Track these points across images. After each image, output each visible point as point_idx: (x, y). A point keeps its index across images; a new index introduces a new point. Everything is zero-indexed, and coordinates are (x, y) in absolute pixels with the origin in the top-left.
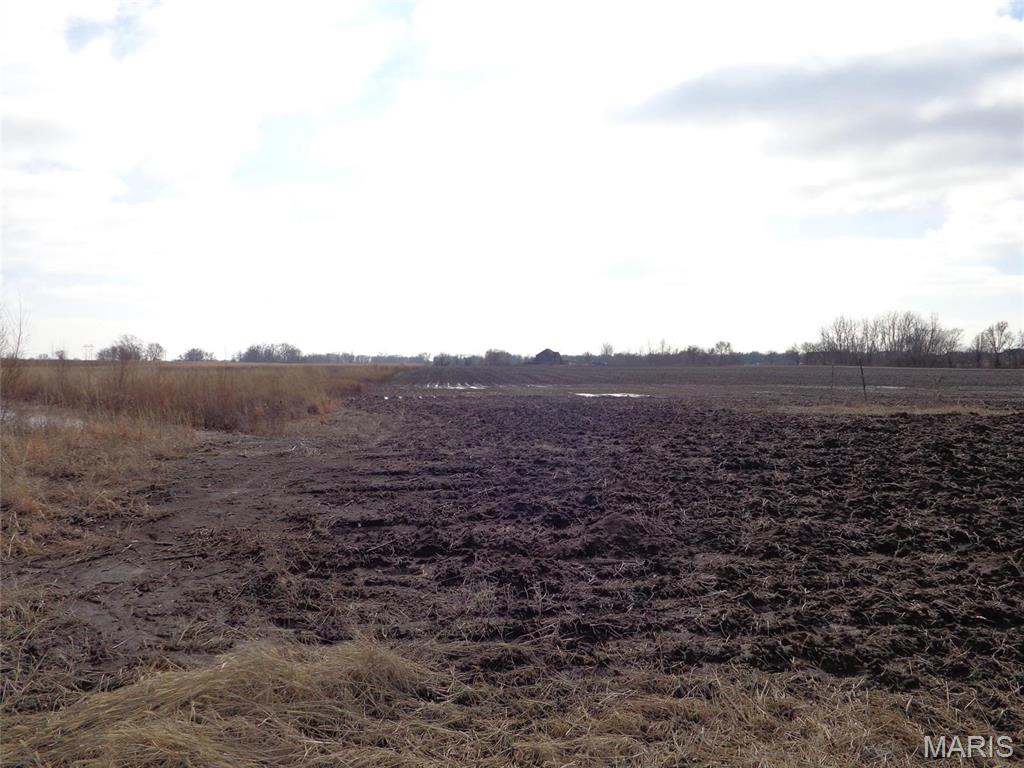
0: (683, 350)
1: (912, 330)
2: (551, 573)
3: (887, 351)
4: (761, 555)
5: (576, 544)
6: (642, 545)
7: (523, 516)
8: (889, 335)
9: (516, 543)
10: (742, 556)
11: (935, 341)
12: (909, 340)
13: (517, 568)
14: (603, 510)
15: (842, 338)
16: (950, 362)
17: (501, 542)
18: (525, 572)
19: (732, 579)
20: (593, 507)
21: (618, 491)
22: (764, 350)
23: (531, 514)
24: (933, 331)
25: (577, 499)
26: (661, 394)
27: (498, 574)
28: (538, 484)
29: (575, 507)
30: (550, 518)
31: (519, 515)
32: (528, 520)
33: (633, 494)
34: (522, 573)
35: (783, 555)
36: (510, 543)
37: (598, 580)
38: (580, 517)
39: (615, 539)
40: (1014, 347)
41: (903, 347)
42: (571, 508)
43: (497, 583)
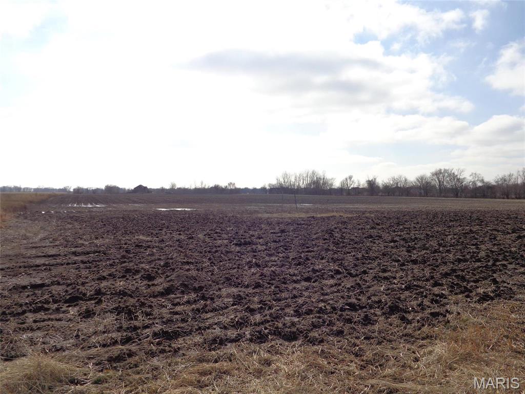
0: (212, 186)
1: (315, 178)
2: (147, 305)
3: (305, 188)
4: (253, 287)
5: (160, 289)
6: (195, 287)
7: (130, 276)
8: (305, 180)
9: (126, 291)
10: (244, 288)
11: (324, 183)
12: (314, 183)
13: (128, 304)
14: (174, 270)
15: (286, 181)
16: (330, 193)
17: (118, 291)
18: (132, 306)
19: (240, 300)
20: (169, 268)
21: (182, 259)
22: (251, 187)
23: (134, 274)
24: (324, 179)
25: (160, 265)
26: (201, 209)
27: (116, 308)
28: (138, 258)
29: (159, 269)
30: (145, 276)
31: (128, 275)
32: (133, 277)
33: (190, 260)
34: (130, 307)
35: (263, 286)
36: (123, 291)
37: (172, 307)
38: (161, 274)
39: (181, 284)
40: (355, 186)
41: (311, 186)
42: (156, 270)
43: (116, 313)
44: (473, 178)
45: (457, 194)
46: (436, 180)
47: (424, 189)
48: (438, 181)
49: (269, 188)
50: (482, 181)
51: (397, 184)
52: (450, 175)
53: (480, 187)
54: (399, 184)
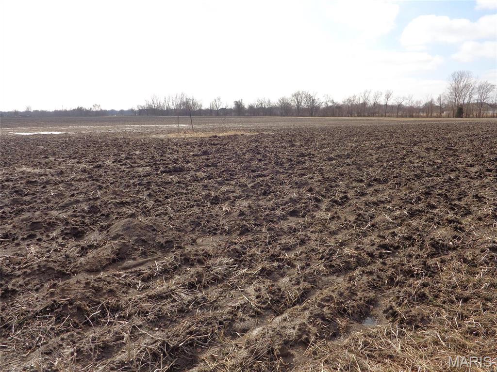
1: (185, 100)
2: (104, 291)
3: (175, 109)
4: (238, 232)
5: (106, 252)
6: (159, 242)
7: (42, 234)
8: (175, 101)
9: (51, 265)
10: (226, 235)
11: (194, 104)
12: (184, 104)
13: (72, 297)
14: (108, 216)
15: (155, 102)
16: (200, 114)
17: (36, 267)
18: (81, 299)
19: (239, 257)
20: (99, 215)
21: (112, 199)
22: (118, 109)
23: (47, 230)
24: (193, 100)
25: (83, 210)
27: (52, 308)
28: (39, 201)
29: (83, 217)
30: (68, 231)
31: (38, 234)
32: (48, 236)
33: (124, 200)
34: (78, 302)
35: (252, 229)
36: (44, 266)
37: (145, 285)
38: (91, 225)
39: (137, 241)
40: (224, 107)
41: (181, 107)
42: (80, 218)
43: (54, 319)
44: (325, 99)
45: (312, 114)
46: (296, 100)
47: (285, 110)
48: (297, 102)
49: (138, 110)
50: (333, 102)
51: (262, 104)
52: (306, 96)
53: (331, 107)
54: (263, 104)
